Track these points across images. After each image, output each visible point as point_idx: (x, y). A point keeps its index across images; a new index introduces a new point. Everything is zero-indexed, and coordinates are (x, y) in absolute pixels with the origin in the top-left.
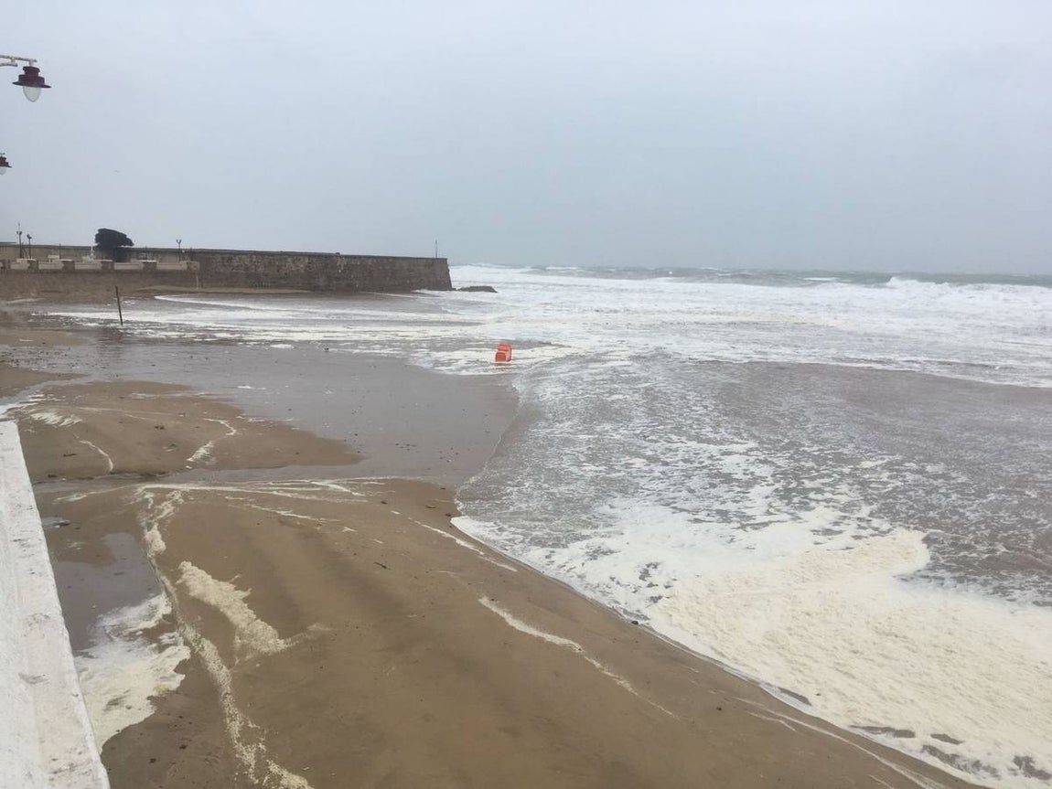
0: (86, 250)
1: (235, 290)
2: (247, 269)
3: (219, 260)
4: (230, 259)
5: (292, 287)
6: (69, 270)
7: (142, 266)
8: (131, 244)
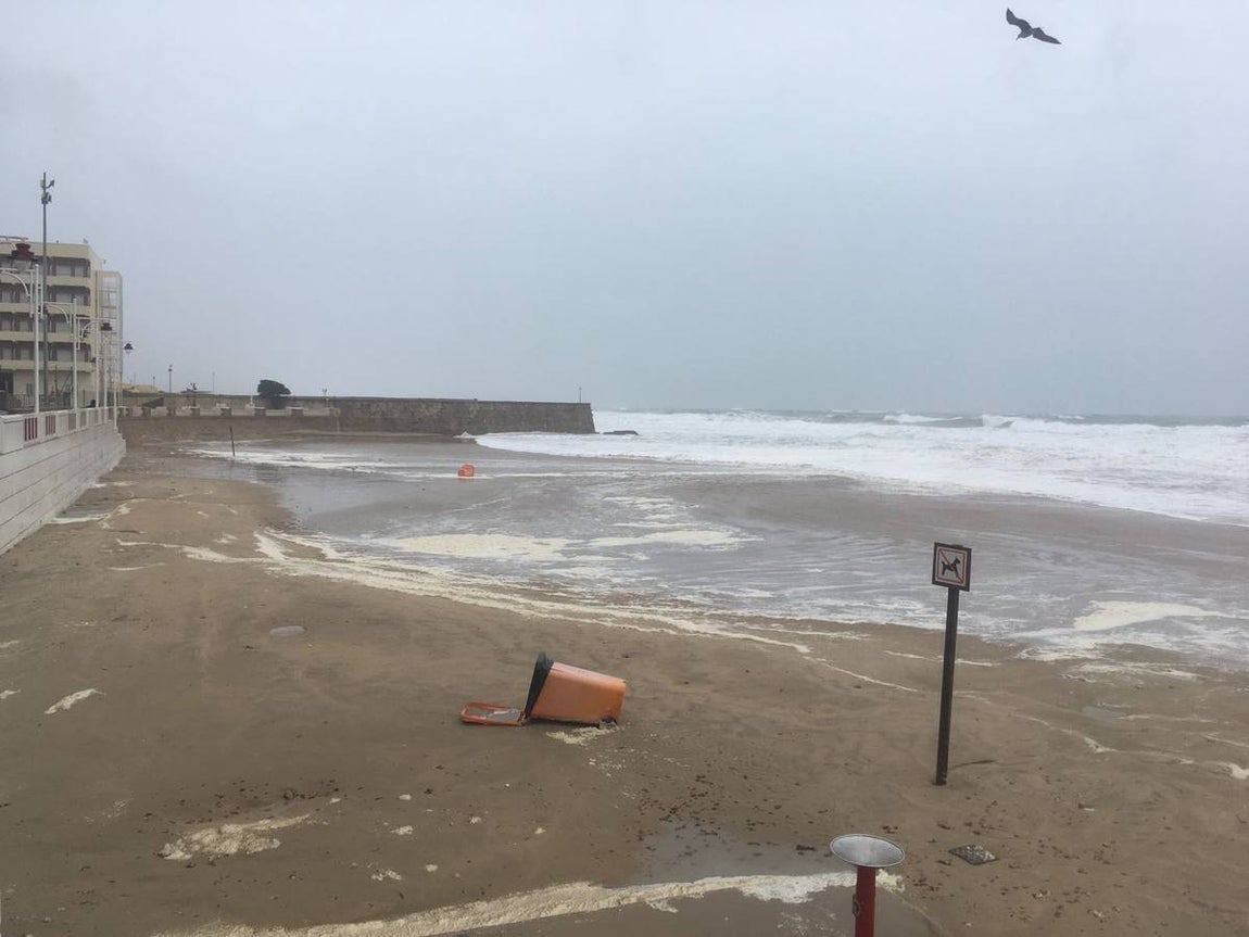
0: (246, 398)
1: (374, 433)
2: (383, 414)
3: (359, 407)
4: (369, 406)
5: (425, 431)
6: (226, 416)
7: (290, 413)
8: (288, 392)
